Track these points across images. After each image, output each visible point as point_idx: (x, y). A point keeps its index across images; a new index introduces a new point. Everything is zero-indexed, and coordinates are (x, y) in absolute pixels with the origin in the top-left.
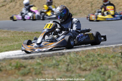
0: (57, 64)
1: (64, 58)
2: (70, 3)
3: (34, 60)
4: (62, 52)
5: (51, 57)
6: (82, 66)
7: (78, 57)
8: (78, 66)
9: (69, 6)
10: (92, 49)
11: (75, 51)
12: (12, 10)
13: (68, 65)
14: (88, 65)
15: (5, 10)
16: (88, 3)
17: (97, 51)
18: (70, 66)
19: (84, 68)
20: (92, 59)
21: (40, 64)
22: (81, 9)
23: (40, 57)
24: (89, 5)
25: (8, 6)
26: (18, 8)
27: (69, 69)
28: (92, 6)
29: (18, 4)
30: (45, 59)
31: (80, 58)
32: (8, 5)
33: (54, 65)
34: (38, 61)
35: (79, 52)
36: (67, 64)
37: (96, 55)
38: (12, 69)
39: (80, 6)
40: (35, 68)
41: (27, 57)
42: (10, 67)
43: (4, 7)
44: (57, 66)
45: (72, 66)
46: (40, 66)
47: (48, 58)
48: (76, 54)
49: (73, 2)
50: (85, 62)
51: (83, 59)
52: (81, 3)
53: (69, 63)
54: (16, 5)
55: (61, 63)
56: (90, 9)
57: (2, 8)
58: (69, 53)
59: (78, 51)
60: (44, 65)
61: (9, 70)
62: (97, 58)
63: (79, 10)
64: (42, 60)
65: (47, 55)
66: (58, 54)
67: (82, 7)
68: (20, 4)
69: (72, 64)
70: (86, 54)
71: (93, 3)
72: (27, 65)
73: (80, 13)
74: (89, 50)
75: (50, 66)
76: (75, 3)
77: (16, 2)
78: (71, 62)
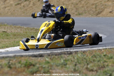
0: (65, 64)
1: (71, 57)
2: (77, 4)
3: (43, 58)
4: (70, 51)
5: (59, 56)
6: (89, 66)
7: (85, 56)
8: (85, 66)
9: (76, 7)
10: (98, 49)
11: (82, 51)
12: (26, 8)
13: (76, 65)
14: (95, 66)
15: (20, 8)
16: (93, 5)
17: (103, 51)
18: (77, 66)
19: (91, 68)
20: (98, 59)
21: (48, 63)
22: (86, 9)
23: (49, 55)
24: (94, 6)
25: (22, 5)
26: (31, 7)
27: (77, 69)
28: (96, 8)
29: (32, 3)
30: (54, 57)
31: (87, 58)
32: (23, 3)
33: (62, 64)
34: (47, 59)
35: (86, 52)
36: (74, 63)
37: (102, 56)
38: (21, 67)
39: (86, 7)
40: (44, 66)
41: (37, 54)
42: (20, 65)
43: (19, 5)
44: (65, 65)
45: (79, 65)
46: (49, 64)
47: (56, 57)
48: (83, 54)
49: (80, 3)
50: (91, 62)
51: (89, 59)
52: (86, 4)
53: (76, 63)
54: (29, 4)
55: (68, 62)
56: (94, 10)
57: (17, 6)
58: (76, 52)
59: (84, 51)
60: (52, 63)
61: (19, 68)
62: (103, 59)
63: (85, 10)
64: (51, 58)
65: (56, 53)
66: (66, 52)
67: (87, 8)
68: (34, 3)
69: (80, 63)
70: (93, 54)
71: (97, 4)
72: (36, 64)
73: (86, 13)
74: (95, 50)
75: (58, 65)
76: (81, 4)
77: (30, 2)
78: (78, 61)
